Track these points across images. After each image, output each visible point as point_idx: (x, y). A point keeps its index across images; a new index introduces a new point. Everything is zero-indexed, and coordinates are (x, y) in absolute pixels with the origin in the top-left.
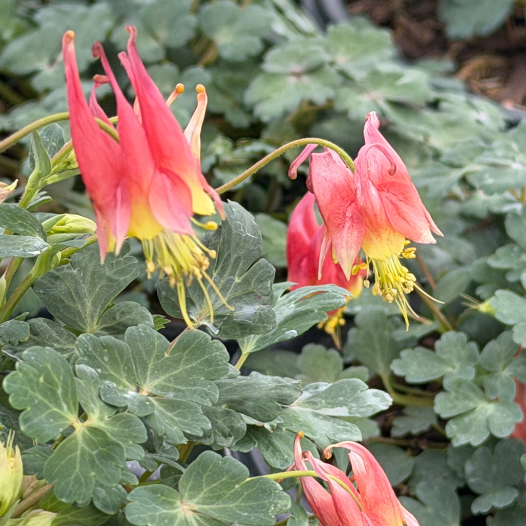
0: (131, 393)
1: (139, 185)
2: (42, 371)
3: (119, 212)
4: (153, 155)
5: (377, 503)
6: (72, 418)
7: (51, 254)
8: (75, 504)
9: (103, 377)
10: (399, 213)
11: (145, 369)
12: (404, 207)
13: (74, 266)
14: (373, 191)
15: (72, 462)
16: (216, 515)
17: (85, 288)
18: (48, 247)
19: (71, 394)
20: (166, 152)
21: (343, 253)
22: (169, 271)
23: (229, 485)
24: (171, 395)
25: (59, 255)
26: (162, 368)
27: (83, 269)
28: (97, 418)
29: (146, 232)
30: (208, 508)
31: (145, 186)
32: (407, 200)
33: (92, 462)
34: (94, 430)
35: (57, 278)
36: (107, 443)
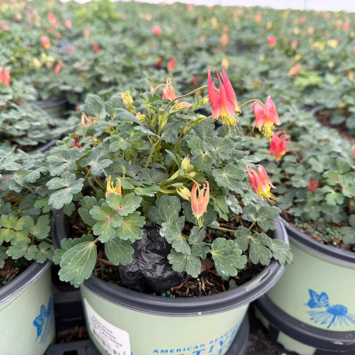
0: (214, 149)
1: (223, 103)
2: (196, 141)
3: (218, 110)
4: (227, 97)
5: (264, 178)
6: (202, 153)
7: (197, 121)
8: (201, 171)
9: (208, 145)
10: (272, 117)
11: (217, 145)
12: (274, 116)
13: (201, 124)
14: (268, 112)
15: (201, 162)
16: (231, 177)
17: (204, 130)
18: (197, 119)
19: (202, 148)
20: (230, 96)
21: (259, 125)
22: (228, 124)
23: (234, 171)
24: (222, 151)
25: (199, 121)
26: (221, 145)
27: (203, 125)
28: (207, 153)
29: (223, 114)
30: (229, 175)
31: (225, 104)
32: (275, 115)
33: (206, 163)
34: (206, 156)
35: (198, 127)
36: (209, 158)
